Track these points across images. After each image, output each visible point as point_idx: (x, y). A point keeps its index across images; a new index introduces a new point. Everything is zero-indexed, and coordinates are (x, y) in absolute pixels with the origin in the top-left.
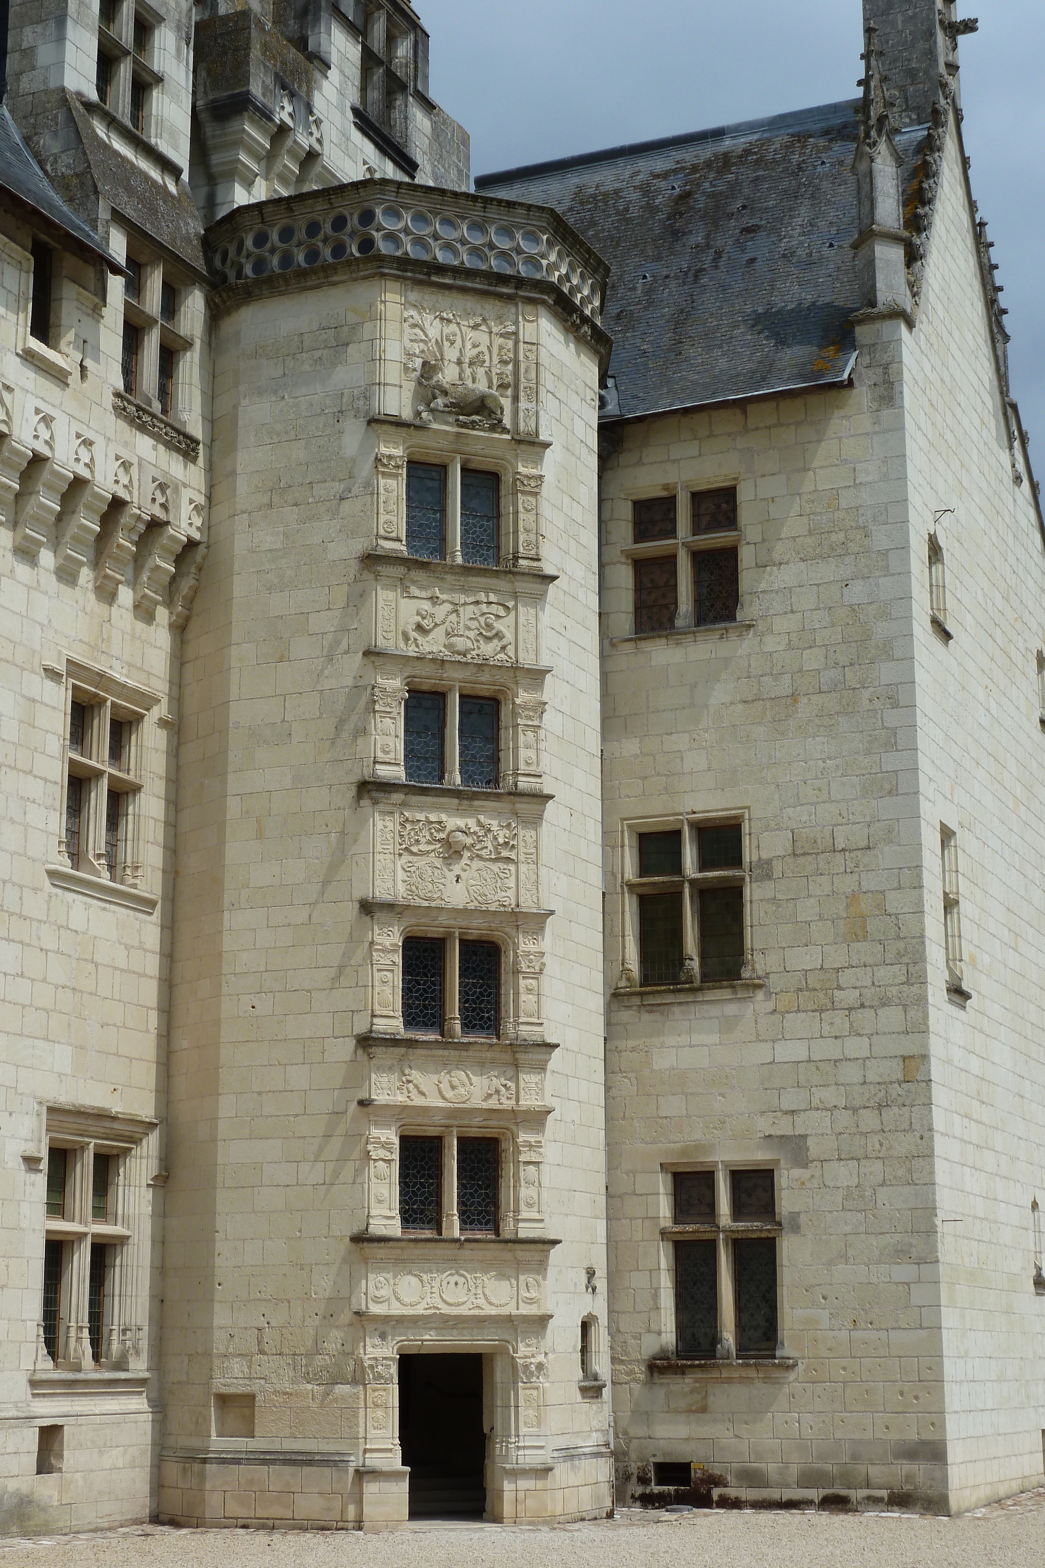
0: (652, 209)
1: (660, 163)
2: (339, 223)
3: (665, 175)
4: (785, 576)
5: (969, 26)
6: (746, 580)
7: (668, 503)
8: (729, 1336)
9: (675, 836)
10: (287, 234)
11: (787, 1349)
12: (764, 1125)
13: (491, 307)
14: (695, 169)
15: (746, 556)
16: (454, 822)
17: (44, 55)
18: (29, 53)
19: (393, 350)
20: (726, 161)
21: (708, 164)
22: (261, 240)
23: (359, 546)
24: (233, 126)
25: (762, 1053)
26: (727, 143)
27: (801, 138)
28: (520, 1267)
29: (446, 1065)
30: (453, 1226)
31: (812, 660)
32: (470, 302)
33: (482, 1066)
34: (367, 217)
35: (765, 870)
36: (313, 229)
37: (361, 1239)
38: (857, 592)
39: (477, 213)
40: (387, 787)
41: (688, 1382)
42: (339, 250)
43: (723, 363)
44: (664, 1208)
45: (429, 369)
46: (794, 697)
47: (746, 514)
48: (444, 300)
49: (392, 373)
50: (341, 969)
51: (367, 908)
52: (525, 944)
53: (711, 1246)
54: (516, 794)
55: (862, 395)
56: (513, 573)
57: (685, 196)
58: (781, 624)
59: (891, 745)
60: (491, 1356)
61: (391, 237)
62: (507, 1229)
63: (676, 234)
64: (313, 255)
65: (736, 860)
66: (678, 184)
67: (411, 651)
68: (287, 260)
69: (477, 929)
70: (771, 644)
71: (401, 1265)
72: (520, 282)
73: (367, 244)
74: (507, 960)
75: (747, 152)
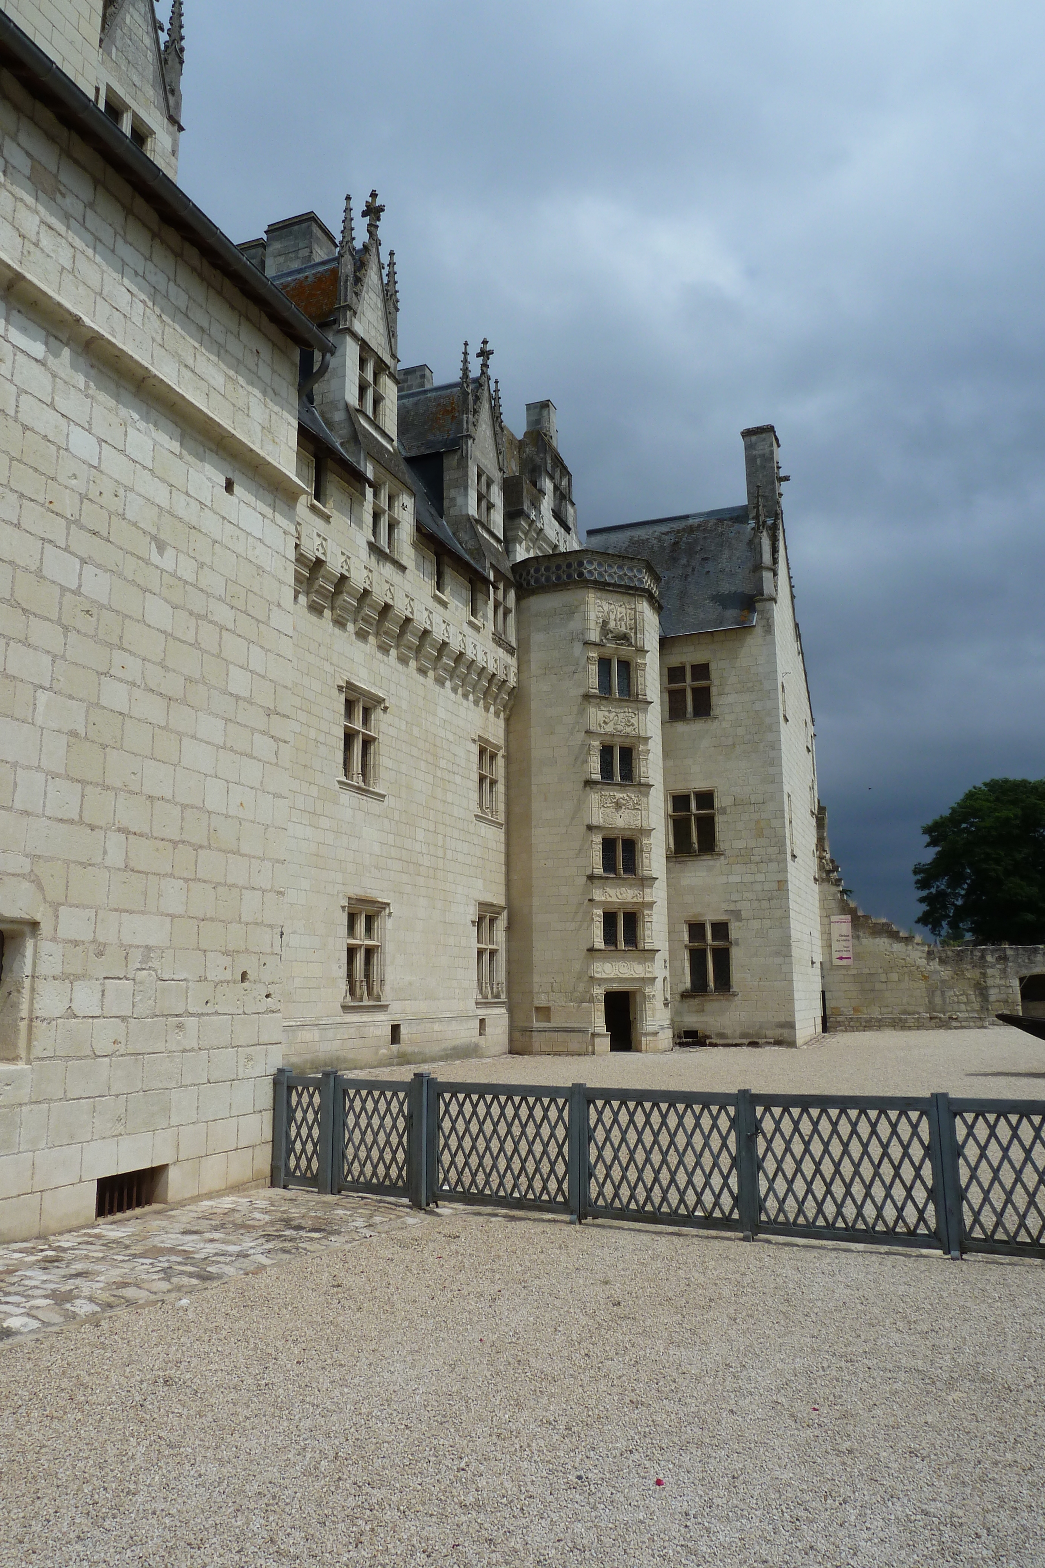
0: (663, 548)
1: (664, 528)
2: (569, 566)
3: (667, 533)
4: (731, 699)
5: (787, 479)
6: (714, 700)
7: (682, 669)
8: (712, 984)
9: (687, 797)
10: (548, 569)
11: (735, 988)
12: (725, 906)
13: (626, 598)
14: (678, 532)
15: (714, 691)
16: (619, 795)
17: (460, 501)
18: (453, 500)
19: (592, 616)
20: (691, 529)
21: (684, 530)
22: (537, 571)
23: (582, 691)
24: (517, 521)
25: (724, 879)
26: (690, 522)
27: (721, 521)
28: (646, 960)
29: (619, 886)
30: (622, 945)
31: (741, 731)
32: (618, 596)
33: (631, 886)
34: (581, 564)
35: (723, 811)
36: (558, 567)
37: (591, 950)
38: (758, 706)
39: (620, 562)
40: (596, 783)
41: (696, 1001)
42: (569, 576)
43: (702, 615)
44: (686, 937)
45: (605, 623)
46: (734, 745)
47: (714, 674)
48: (610, 596)
49: (592, 625)
50: (580, 851)
51: (590, 828)
52: (645, 841)
53: (704, 951)
54: (640, 784)
55: (759, 630)
56: (637, 700)
57: (676, 543)
58: (727, 717)
59: (772, 764)
60: (634, 993)
61: (590, 572)
62: (641, 946)
63: (675, 560)
64: (559, 578)
65: (711, 806)
66: (673, 538)
67: (602, 731)
68: (548, 579)
69: (628, 835)
70: (724, 725)
71: (605, 959)
72: (636, 589)
73: (581, 575)
74: (638, 847)
75: (699, 526)
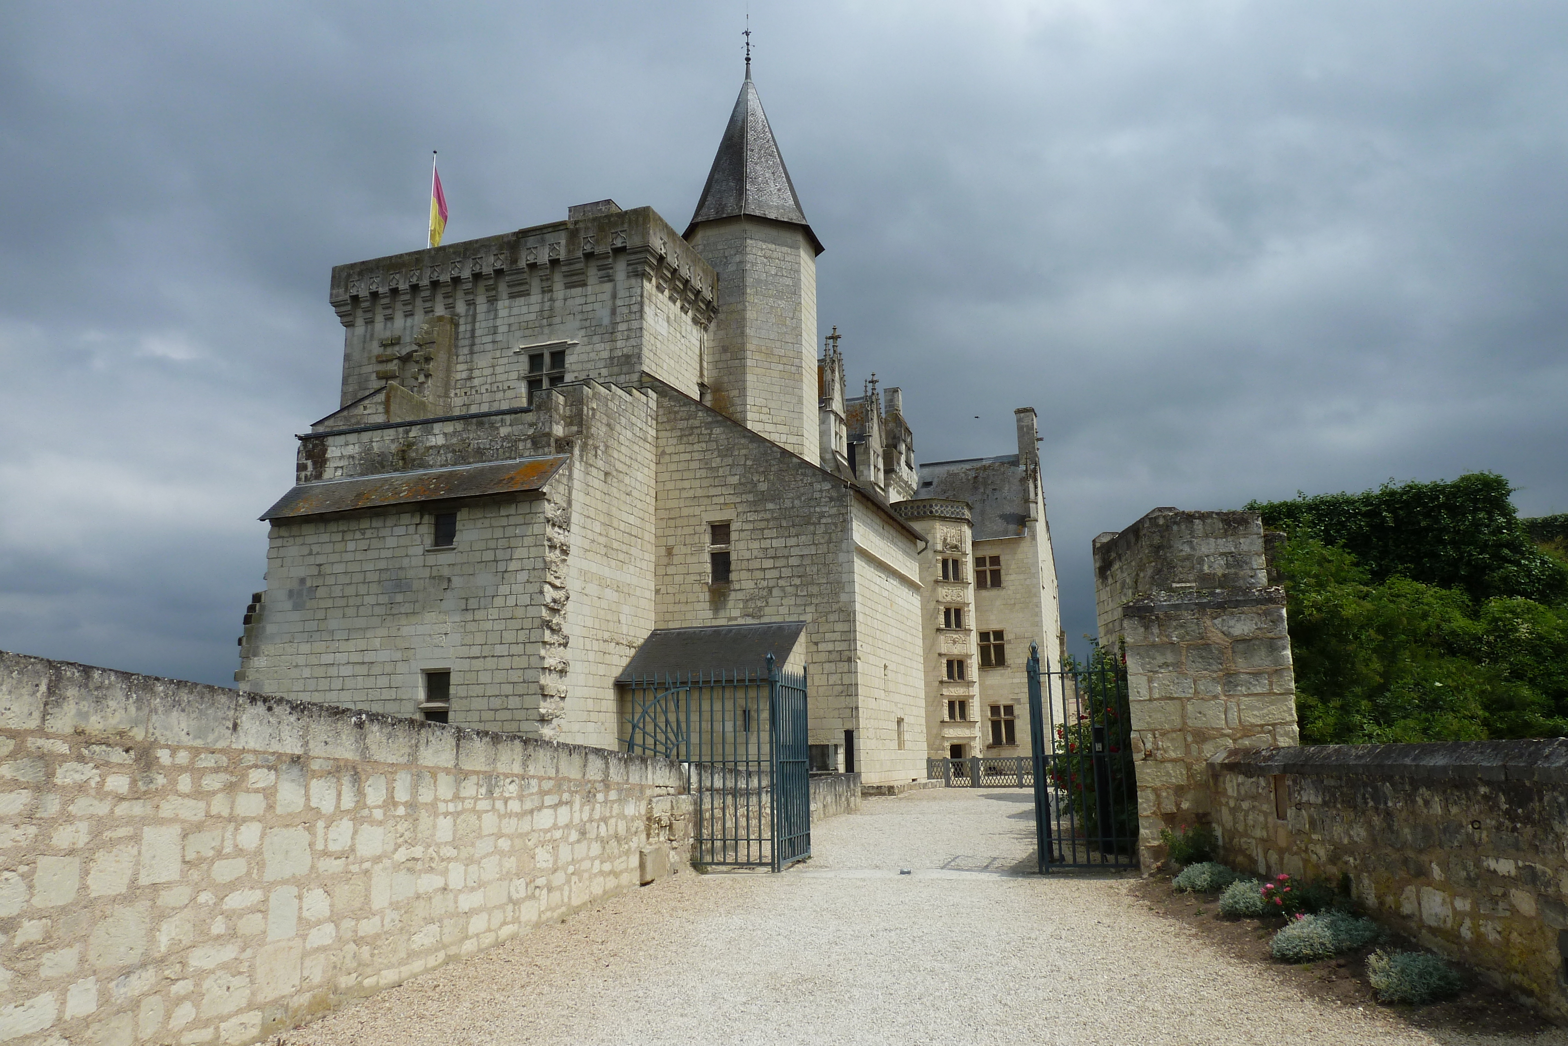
0: (968, 480)
1: (967, 466)
2: (924, 507)
3: (970, 470)
4: (1012, 577)
5: (1041, 439)
6: (1003, 577)
7: (984, 558)
8: (1004, 740)
9: (989, 633)
10: (912, 508)
11: (1017, 742)
12: (1011, 696)
13: (956, 524)
14: (977, 469)
15: (1002, 572)
16: (955, 636)
17: (866, 472)
18: (862, 472)
19: (938, 536)
20: (985, 468)
21: (980, 468)
22: (906, 508)
23: (934, 578)
24: (890, 475)
25: (1010, 681)
26: (984, 463)
27: (1003, 463)
28: (971, 727)
29: (956, 686)
30: (958, 719)
31: (1018, 596)
32: (952, 524)
33: (962, 687)
34: (931, 506)
35: (1009, 642)
36: (918, 507)
37: (943, 722)
38: (1028, 582)
39: (952, 504)
40: (943, 630)
41: (996, 750)
42: (925, 512)
43: (995, 527)
44: (989, 714)
45: (945, 540)
46: (1015, 604)
47: (1002, 563)
48: (947, 523)
49: (938, 541)
50: (934, 668)
51: (940, 655)
52: (969, 661)
53: (1000, 721)
54: (966, 630)
55: (1028, 539)
56: (963, 583)
57: (976, 477)
58: (1011, 588)
59: (1037, 615)
60: (965, 745)
61: (937, 511)
62: (968, 720)
63: (976, 488)
64: (918, 513)
65: (1003, 639)
66: (972, 474)
67: (945, 601)
68: (912, 513)
69: (960, 658)
70: (1009, 592)
71: (950, 727)
72: (962, 519)
73: (931, 512)
74: (965, 664)
75: (990, 466)
